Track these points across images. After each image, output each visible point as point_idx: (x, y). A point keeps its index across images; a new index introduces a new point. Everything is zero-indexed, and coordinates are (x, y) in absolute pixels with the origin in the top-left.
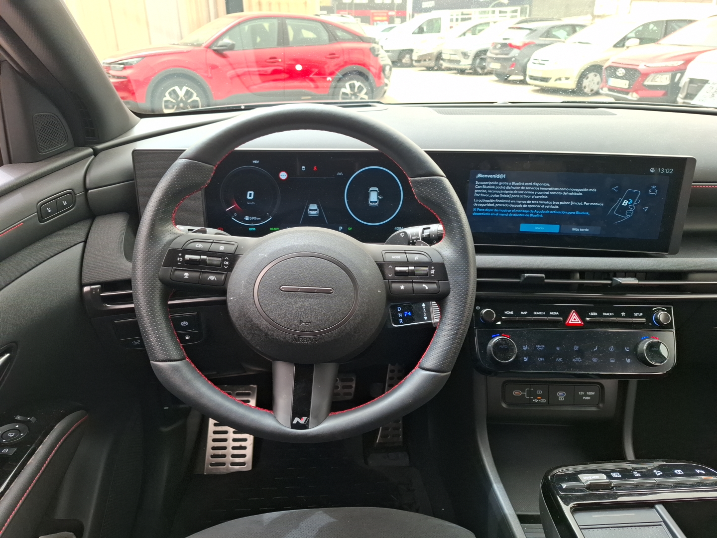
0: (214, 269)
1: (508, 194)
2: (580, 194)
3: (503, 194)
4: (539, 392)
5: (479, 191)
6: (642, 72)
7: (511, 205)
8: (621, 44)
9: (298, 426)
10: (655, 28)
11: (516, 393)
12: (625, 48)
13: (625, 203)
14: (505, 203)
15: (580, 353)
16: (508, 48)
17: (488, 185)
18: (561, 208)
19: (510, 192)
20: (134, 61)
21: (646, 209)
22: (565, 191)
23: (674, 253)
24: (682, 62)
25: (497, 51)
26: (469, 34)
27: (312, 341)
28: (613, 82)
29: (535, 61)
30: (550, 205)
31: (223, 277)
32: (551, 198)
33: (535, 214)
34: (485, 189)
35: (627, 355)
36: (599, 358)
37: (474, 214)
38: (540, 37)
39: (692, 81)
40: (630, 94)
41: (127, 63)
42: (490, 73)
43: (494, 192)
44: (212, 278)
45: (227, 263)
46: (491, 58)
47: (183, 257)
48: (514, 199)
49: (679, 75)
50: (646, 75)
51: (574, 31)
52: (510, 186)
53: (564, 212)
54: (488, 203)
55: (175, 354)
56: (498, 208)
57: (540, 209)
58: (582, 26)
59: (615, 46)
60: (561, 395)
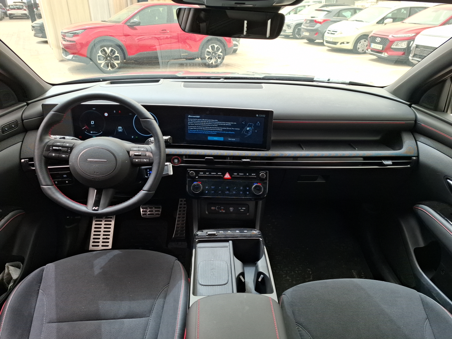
0: (64, 152)
1: (202, 124)
2: (230, 125)
3: (200, 124)
4: (222, 208)
5: (190, 123)
6: (390, 40)
7: (203, 129)
8: (381, 22)
9: (95, 210)
10: (405, 12)
11: (213, 208)
12: (384, 24)
13: (248, 129)
14: (201, 128)
15: (228, 190)
16: (315, 23)
17: (193, 120)
18: (223, 130)
19: (202, 123)
20: (80, 32)
21: (256, 131)
22: (224, 123)
23: (268, 149)
24: (414, 34)
25: (308, 25)
26: (292, 13)
27: (99, 179)
28: (374, 46)
29: (329, 32)
30: (219, 129)
31: (68, 156)
32: (219, 126)
33: (213, 132)
34: (192, 122)
35: (248, 190)
36: (236, 192)
37: (189, 132)
38: (334, 16)
39: (417, 46)
40: (383, 53)
41: (75, 33)
42: (302, 38)
43: (196, 123)
44: (64, 156)
45: (70, 150)
46: (304, 28)
47: (52, 148)
48: (204, 126)
49: (412, 42)
50: (392, 42)
51: (355, 12)
52: (202, 121)
53: (224, 132)
54: (194, 127)
55: (49, 183)
56: (198, 130)
57: (215, 131)
58: (360, 9)
59: (378, 23)
60: (231, 209)
